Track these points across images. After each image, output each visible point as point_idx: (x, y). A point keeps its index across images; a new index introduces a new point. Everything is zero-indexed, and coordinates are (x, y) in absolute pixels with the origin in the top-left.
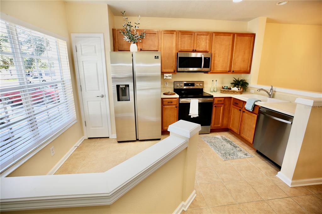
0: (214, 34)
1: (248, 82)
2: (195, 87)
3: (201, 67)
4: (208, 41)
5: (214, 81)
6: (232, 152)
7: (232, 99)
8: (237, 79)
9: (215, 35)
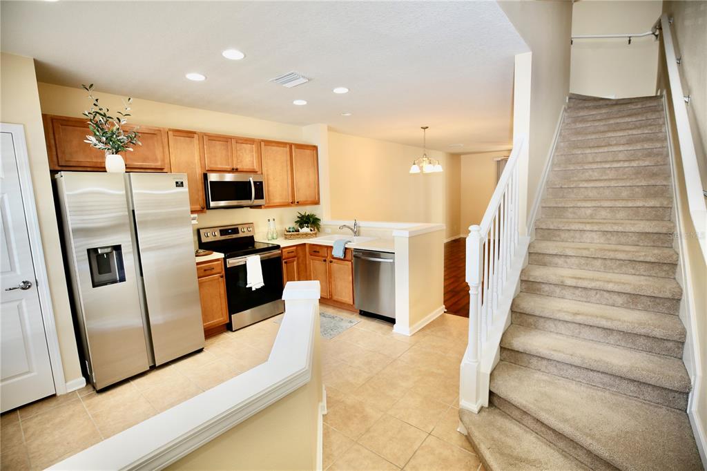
0: (263, 144)
1: (319, 218)
2: (241, 235)
3: (250, 199)
4: (254, 153)
5: (271, 220)
6: (332, 325)
7: (307, 246)
8: (303, 214)
9: (265, 145)
